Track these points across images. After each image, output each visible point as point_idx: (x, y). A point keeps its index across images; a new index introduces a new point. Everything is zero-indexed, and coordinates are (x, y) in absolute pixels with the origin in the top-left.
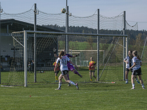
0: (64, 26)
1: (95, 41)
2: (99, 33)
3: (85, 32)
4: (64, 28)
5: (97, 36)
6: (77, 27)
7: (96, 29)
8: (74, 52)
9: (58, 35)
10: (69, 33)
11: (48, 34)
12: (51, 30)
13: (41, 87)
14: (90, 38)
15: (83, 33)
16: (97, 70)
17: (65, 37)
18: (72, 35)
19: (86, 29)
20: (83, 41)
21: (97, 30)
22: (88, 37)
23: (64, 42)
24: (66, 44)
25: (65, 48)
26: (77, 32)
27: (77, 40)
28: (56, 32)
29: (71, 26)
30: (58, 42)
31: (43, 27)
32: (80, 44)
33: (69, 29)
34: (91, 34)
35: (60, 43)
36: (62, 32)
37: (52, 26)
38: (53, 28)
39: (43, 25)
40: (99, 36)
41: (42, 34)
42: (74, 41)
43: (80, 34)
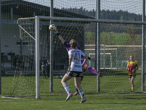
0: (94, 10)
1: (139, 32)
2: (144, 21)
3: (124, 19)
4: (93, 13)
5: (142, 24)
6: (112, 12)
7: (140, 15)
8: (108, 48)
9: (85, 22)
10: (101, 20)
11: (71, 21)
12: (74, 16)
13: (60, 99)
14: (132, 27)
15: (121, 21)
16: (141, 74)
17: (95, 26)
18: (106, 22)
19: (126, 14)
20: (121, 31)
21: (142, 15)
22: (128, 26)
23: (94, 33)
24: (96, 36)
25: (94, 42)
26: (113, 18)
27: (113, 31)
28: (82, 18)
29: (103, 11)
30: (85, 33)
31: (64, 11)
32: (117, 36)
33: (101, 14)
34: (134, 21)
35: (88, 34)
36: (91, 18)
37: (76, 9)
38: (78, 13)
39: (63, 8)
40: (144, 24)
41: (62, 21)
42: (108, 31)
43: (116, 21)
